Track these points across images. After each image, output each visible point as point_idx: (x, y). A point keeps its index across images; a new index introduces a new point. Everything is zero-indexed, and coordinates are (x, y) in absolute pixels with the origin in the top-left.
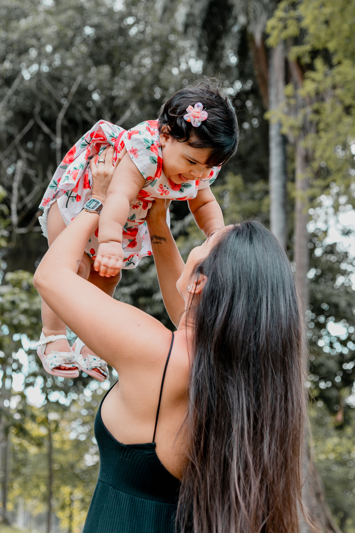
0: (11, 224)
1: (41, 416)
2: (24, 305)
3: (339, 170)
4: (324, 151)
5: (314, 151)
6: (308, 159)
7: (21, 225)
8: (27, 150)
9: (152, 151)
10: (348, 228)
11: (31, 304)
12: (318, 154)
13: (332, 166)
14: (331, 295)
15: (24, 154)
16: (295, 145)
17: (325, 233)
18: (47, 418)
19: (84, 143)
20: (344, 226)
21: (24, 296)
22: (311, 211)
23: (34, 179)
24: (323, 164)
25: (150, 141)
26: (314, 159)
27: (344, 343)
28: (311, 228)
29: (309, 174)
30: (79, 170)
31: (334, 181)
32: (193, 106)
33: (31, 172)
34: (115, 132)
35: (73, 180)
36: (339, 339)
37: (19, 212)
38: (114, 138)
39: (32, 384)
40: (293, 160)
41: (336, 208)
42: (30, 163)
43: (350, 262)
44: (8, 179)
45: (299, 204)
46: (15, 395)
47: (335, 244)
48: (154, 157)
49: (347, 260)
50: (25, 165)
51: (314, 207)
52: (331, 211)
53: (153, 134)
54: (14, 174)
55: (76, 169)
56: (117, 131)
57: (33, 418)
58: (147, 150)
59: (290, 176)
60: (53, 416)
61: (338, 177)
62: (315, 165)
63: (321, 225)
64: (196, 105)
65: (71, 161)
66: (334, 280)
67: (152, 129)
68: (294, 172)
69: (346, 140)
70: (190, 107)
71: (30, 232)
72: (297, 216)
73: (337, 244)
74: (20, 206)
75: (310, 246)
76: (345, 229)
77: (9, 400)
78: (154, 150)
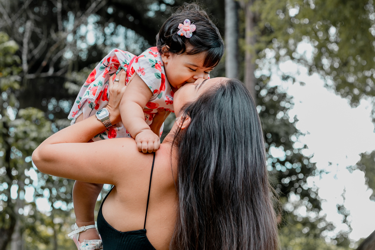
0: (22, 71)
1: (48, 220)
2: (34, 135)
3: (280, 29)
4: (268, 13)
5: (260, 14)
6: (255, 20)
7: (30, 71)
8: (34, 13)
9: (157, 68)
10: (287, 75)
11: (39, 133)
12: (263, 16)
13: (274, 26)
14: (273, 126)
15: (32, 16)
16: (245, 10)
17: (269, 78)
18: (52, 222)
19: (102, 66)
20: (283, 73)
21: (33, 127)
22: (257, 61)
23: (40, 36)
24: (267, 24)
25: (154, 60)
26: (260, 20)
27: (283, 163)
28: (258, 74)
29: (256, 31)
30: (97, 87)
31: (276, 37)
32: (183, 23)
33: (38, 30)
34: (127, 59)
35: (93, 96)
36: (278, 161)
37: (28, 62)
38: (126, 64)
39: (41, 195)
40: (243, 21)
41: (278, 58)
42: (37, 24)
43: (288, 101)
44: (19, 36)
45: (248, 55)
46: (27, 204)
47: (276, 87)
48: (158, 73)
49: (286, 99)
50: (33, 25)
51: (259, 58)
52: (274, 61)
53: (155, 56)
54: (24, 33)
55: (95, 86)
56: (128, 59)
57: (43, 222)
58: (152, 68)
59: (242, 34)
60: (57, 220)
61: (279, 34)
62: (262, 25)
63: (265, 72)
64: (185, 22)
65: (93, 81)
66: (275, 114)
67: (154, 53)
68: (244, 30)
69: (286, 5)
70: (180, 24)
71: (38, 78)
72: (247, 65)
73: (278, 88)
74: (30, 57)
75: (257, 88)
76: (285, 75)
77: (23, 208)
78: (158, 67)
